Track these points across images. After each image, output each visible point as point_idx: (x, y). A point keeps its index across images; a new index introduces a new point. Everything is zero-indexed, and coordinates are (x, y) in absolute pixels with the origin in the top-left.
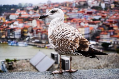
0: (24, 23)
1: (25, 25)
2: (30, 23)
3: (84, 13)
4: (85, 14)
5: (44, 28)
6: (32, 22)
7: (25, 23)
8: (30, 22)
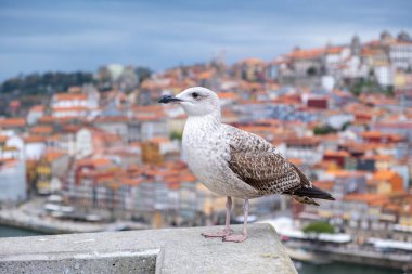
0: (46, 143)
1: (50, 148)
2: (67, 141)
3: (297, 106)
4: (301, 110)
5: (114, 162)
6: (75, 140)
7: (49, 140)
8: (70, 136)
